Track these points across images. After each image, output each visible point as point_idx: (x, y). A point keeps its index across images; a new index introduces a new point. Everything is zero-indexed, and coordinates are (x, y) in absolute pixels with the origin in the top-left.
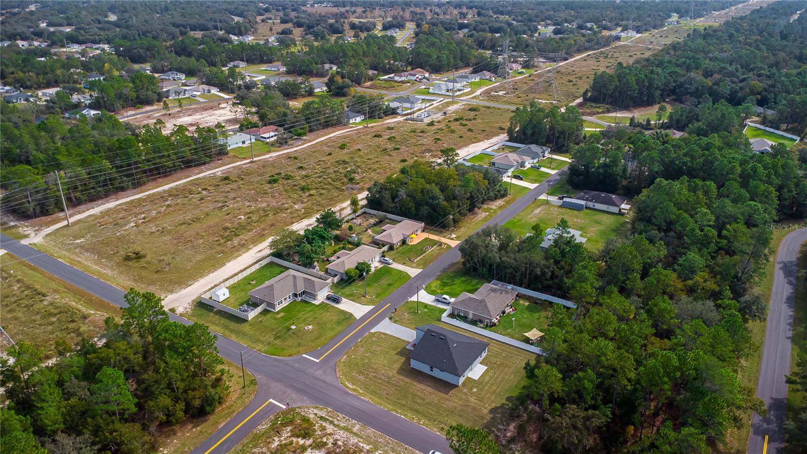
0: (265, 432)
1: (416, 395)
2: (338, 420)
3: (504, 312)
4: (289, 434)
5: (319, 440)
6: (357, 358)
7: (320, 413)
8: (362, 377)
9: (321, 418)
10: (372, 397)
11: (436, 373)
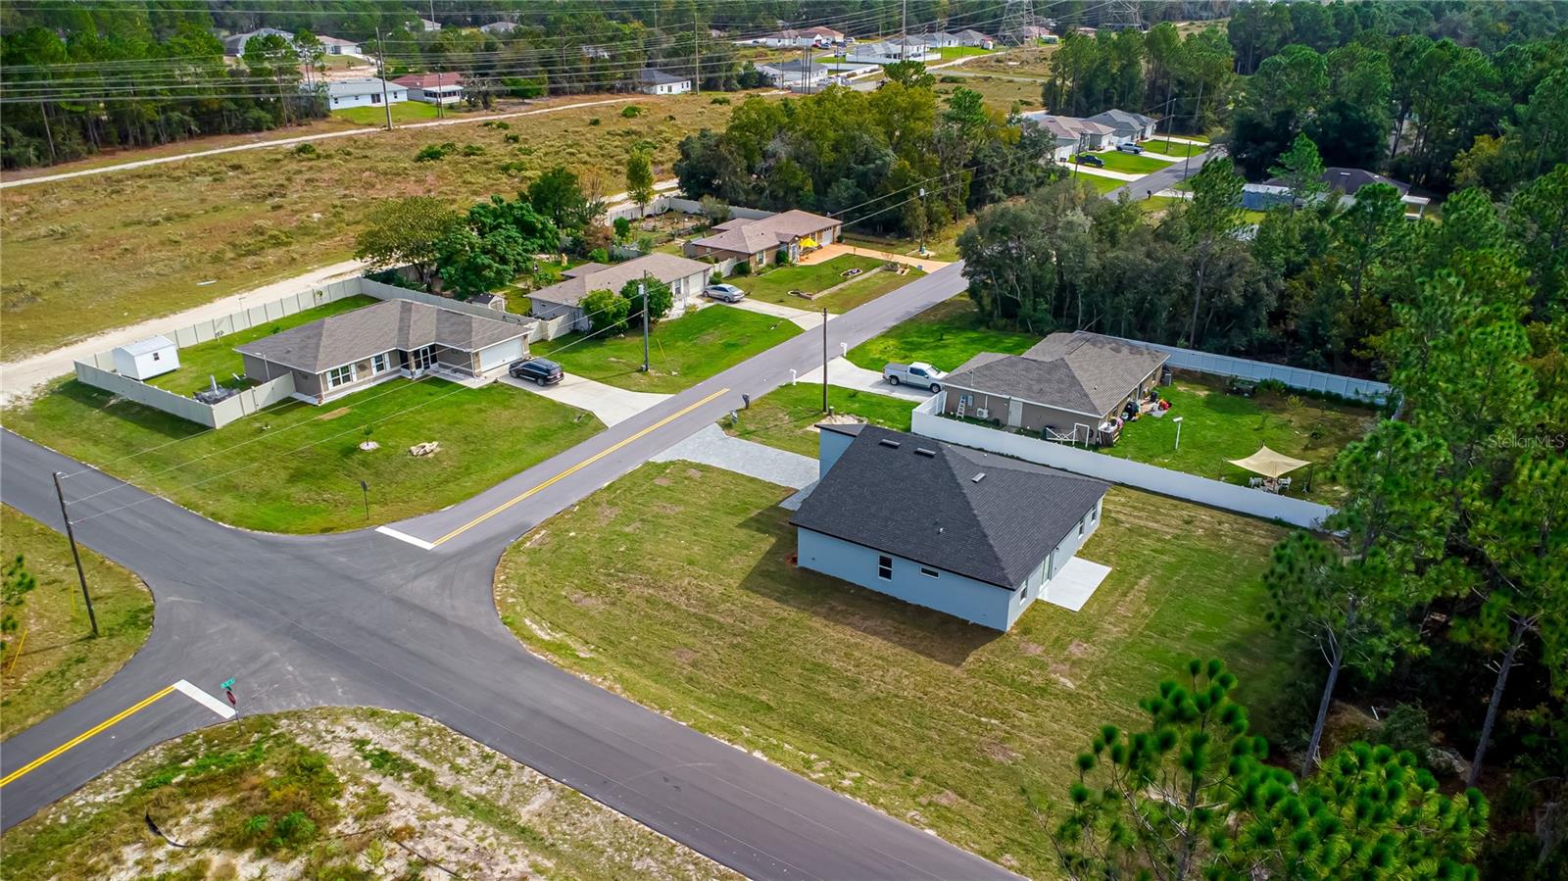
0: (100, 820)
1: (818, 668)
2: (457, 770)
3: (1131, 410)
4: (200, 834)
5: (336, 863)
6: (586, 541)
7: (379, 738)
8: (595, 604)
9: (384, 761)
10: (629, 674)
11: (909, 584)
